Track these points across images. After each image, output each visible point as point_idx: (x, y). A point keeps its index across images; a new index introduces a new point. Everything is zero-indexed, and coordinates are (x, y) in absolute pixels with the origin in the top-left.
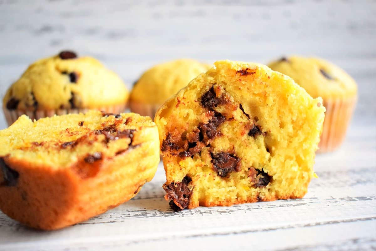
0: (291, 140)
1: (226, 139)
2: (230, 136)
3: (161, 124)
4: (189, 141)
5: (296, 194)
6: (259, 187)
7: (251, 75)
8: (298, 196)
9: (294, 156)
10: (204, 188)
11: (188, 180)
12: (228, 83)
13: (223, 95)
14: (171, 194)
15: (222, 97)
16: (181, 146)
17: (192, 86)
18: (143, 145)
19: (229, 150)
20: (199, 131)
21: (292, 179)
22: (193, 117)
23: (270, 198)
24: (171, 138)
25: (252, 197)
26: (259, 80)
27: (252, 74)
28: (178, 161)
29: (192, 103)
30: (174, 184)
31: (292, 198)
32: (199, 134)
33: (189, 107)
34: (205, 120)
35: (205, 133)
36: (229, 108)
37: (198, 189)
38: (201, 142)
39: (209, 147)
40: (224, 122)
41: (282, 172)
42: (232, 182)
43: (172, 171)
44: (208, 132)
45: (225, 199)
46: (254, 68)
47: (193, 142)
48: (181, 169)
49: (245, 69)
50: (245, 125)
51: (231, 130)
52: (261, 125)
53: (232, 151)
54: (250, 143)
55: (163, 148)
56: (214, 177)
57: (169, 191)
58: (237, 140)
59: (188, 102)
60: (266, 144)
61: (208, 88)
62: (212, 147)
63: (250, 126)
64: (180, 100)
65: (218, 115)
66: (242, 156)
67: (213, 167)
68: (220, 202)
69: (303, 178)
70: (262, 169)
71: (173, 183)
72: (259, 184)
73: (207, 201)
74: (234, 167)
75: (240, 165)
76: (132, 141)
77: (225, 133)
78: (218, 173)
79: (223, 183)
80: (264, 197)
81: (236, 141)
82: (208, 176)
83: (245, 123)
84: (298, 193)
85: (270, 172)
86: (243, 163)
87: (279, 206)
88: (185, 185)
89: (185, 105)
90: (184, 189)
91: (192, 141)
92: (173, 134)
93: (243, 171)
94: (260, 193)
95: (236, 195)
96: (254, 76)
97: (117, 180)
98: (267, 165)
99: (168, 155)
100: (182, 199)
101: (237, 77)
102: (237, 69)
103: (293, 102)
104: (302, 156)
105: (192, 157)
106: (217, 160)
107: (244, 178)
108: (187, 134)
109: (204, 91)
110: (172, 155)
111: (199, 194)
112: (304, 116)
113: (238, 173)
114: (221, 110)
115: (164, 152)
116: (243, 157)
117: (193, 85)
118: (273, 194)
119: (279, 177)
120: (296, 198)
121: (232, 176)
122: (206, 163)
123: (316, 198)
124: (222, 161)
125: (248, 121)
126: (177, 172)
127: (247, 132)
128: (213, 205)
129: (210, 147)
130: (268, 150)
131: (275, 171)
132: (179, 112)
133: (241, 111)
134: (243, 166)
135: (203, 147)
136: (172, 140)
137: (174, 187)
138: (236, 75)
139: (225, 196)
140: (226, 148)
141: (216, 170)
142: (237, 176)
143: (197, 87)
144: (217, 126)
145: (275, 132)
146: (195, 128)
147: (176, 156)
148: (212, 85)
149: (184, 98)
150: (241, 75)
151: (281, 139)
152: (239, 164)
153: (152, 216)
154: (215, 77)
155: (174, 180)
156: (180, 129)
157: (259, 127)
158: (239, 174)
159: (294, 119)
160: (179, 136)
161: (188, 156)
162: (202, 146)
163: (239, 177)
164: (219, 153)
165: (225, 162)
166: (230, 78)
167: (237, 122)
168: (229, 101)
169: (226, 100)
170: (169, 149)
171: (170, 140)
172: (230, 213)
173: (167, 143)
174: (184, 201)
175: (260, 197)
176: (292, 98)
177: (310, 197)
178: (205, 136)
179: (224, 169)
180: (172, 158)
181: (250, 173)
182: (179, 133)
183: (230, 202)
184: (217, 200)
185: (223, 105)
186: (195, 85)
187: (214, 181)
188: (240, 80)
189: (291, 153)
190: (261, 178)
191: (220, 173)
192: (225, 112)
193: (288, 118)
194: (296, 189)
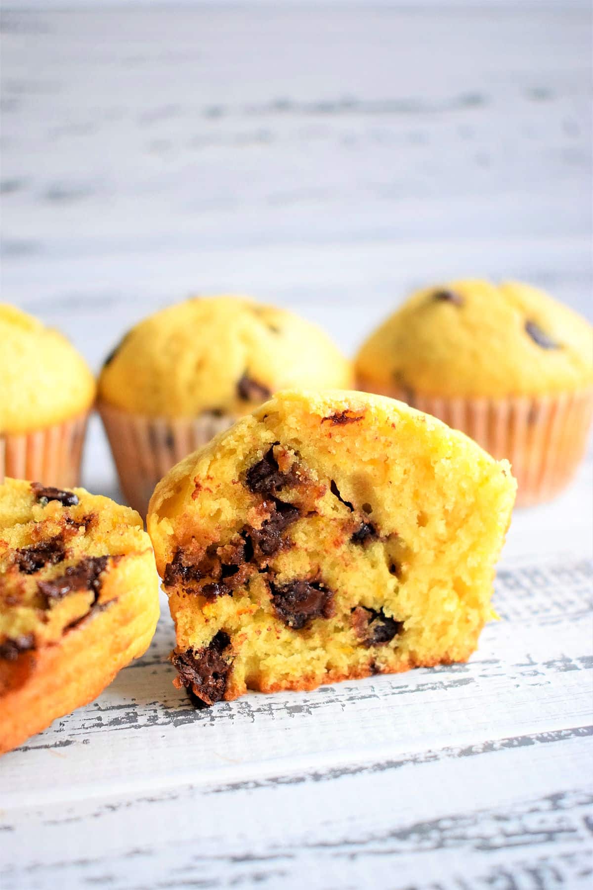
0: (443, 548)
1: (303, 553)
2: (310, 549)
3: (162, 533)
4: (223, 562)
5: (454, 656)
6: (375, 646)
7: (356, 422)
8: (457, 658)
9: (449, 579)
10: (257, 656)
11: (222, 640)
12: (306, 442)
13: (295, 467)
14: (187, 676)
15: (291, 472)
16: (207, 572)
17: (225, 450)
18: (122, 599)
19: (308, 577)
20: (244, 542)
21: (445, 624)
22: (229, 513)
23: (397, 667)
24: (184, 560)
25: (360, 667)
26: (371, 433)
27: (358, 420)
28: (201, 606)
29: (226, 485)
30: (193, 654)
31: (446, 662)
32: (244, 548)
33: (221, 494)
34: (256, 523)
35: (257, 546)
36: (307, 491)
37: (244, 660)
38: (249, 563)
39: (266, 573)
40: (296, 520)
41: (423, 613)
42: (316, 640)
43: (187, 627)
44: (262, 543)
45: (301, 676)
46: (360, 409)
47: (231, 564)
48: (207, 621)
49: (341, 412)
50: (343, 524)
51: (313, 535)
52: (377, 521)
53: (315, 577)
54: (354, 559)
55: (168, 580)
56: (277, 634)
57: (183, 668)
58: (326, 555)
59: (219, 486)
60: (389, 555)
61: (260, 455)
62: (273, 573)
63: (354, 526)
64: (201, 482)
65: (284, 508)
66: (338, 587)
67: (275, 611)
68: (292, 682)
69: (468, 621)
70: (381, 609)
71: (190, 651)
72: (374, 641)
73: (263, 683)
74: (320, 609)
75: (334, 605)
76: (97, 596)
77: (300, 544)
78: (287, 623)
79: (298, 642)
80: (385, 665)
81: (324, 557)
82: (264, 632)
83: (342, 519)
84: (458, 653)
85: (398, 614)
86: (340, 600)
87: (414, 688)
88: (217, 654)
89: (211, 491)
90: (213, 663)
91: (229, 563)
92: (188, 549)
93: (340, 616)
94: (375, 658)
95: (325, 665)
96: (362, 424)
97: (68, 681)
98: (392, 601)
99: (178, 593)
100: (210, 683)
101: (326, 427)
102: (324, 413)
103: (447, 476)
104: (466, 579)
105: (231, 594)
106: (284, 596)
107: (342, 629)
108: (219, 549)
109: (253, 459)
110: (187, 592)
111: (247, 668)
112: (470, 500)
113: (329, 620)
114: (290, 496)
115: (169, 587)
116: (340, 589)
117: (228, 447)
118: (405, 657)
119: (418, 623)
120: (453, 663)
121: (316, 625)
122: (260, 605)
123: (496, 661)
124: (294, 598)
125: (349, 516)
126: (199, 627)
127: (347, 538)
128: (276, 688)
129: (268, 573)
130: (394, 569)
131: (408, 612)
132: (198, 506)
133: (335, 496)
134: (341, 606)
135: (254, 574)
136: (186, 562)
137: (193, 660)
138: (323, 425)
139: (302, 668)
140: (303, 573)
141: (282, 617)
142: (327, 626)
143: (238, 453)
144: (283, 529)
145: (408, 535)
146: (236, 536)
147: (195, 596)
148: (269, 447)
149: (208, 478)
150: (331, 425)
151: (421, 547)
152: (332, 603)
153: (148, 723)
154: (275, 430)
155: (193, 646)
156: (203, 539)
157: (374, 526)
158: (331, 623)
159: (449, 507)
160: (202, 554)
161: (220, 595)
162: (251, 573)
163: (331, 628)
164: (288, 584)
165: (300, 601)
166: (309, 431)
167: (325, 520)
168: (306, 479)
169: (300, 479)
170: (181, 581)
171: (182, 562)
172: (310, 713)
173: (175, 570)
174: (215, 687)
175: (375, 667)
176: (442, 466)
177: (483, 659)
178: (257, 551)
179: (299, 614)
180: (187, 598)
181: (354, 619)
182: (201, 548)
183: (311, 680)
184: (286, 679)
185: (294, 487)
186: (232, 447)
187: (279, 640)
188: (330, 435)
189: (442, 573)
190: (378, 627)
191: (291, 624)
192: (298, 501)
193: (434, 505)
194: (453, 645)
